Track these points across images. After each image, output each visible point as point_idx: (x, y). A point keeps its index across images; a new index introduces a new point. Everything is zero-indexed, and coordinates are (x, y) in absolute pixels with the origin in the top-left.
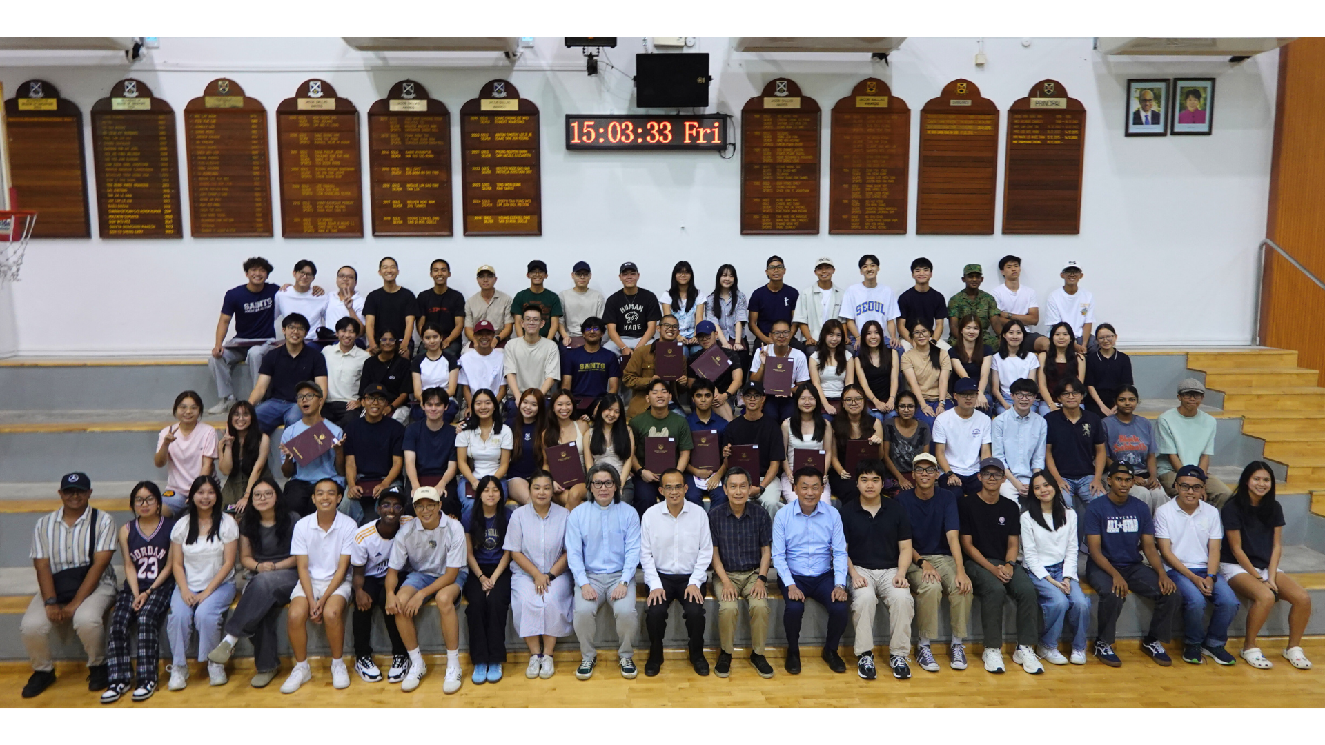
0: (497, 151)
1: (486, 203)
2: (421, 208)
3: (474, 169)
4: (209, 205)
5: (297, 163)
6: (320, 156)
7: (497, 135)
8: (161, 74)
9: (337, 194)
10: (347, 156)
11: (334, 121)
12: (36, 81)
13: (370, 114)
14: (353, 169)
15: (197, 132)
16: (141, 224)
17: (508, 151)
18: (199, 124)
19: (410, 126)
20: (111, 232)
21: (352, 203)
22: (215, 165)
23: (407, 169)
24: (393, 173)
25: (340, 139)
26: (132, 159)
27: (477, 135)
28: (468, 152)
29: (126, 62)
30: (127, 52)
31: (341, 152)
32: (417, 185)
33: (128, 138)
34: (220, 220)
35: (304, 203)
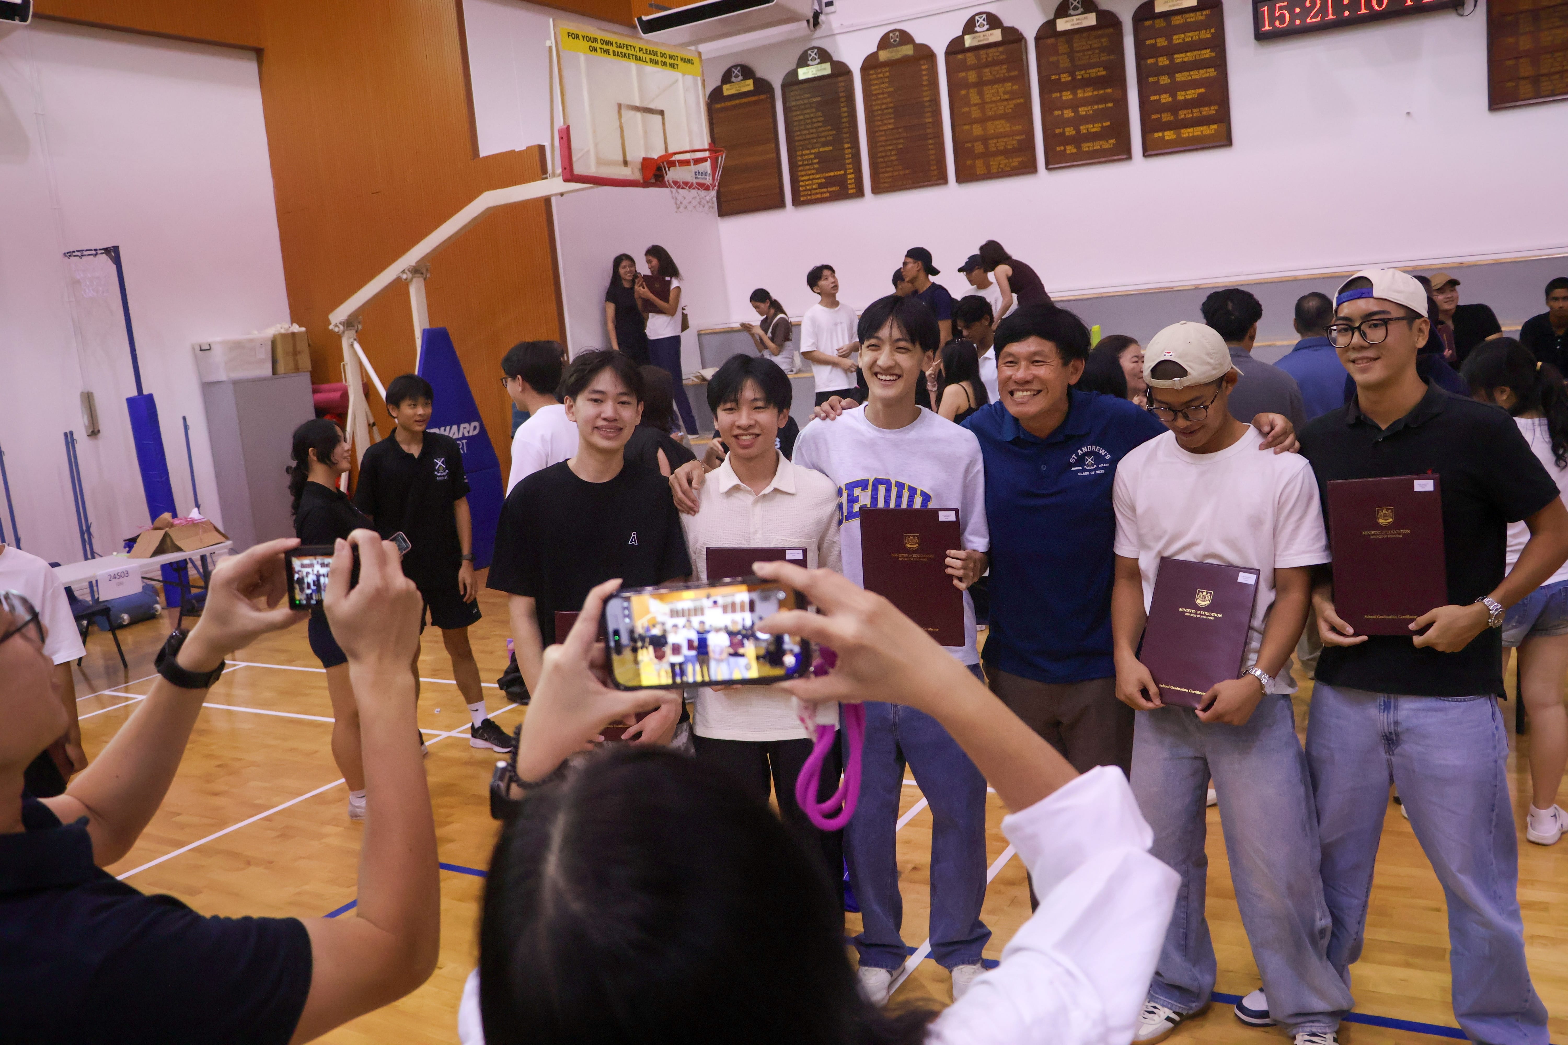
0: (1176, 56)
1: (1167, 117)
2: (1096, 132)
3: (1151, 80)
4: (887, 159)
5: (968, 104)
6: (989, 92)
7: (1175, 37)
8: (838, 37)
9: (1008, 129)
10: (1016, 87)
11: (1001, 53)
12: (735, 66)
13: (1037, 39)
14: (1022, 100)
15: (873, 88)
16: (827, 188)
17: (1188, 54)
18: (874, 80)
19: (1079, 43)
20: (803, 199)
21: (1023, 137)
22: (890, 118)
23: (1079, 91)
24: (1064, 98)
25: (1008, 71)
26: (817, 125)
27: (1153, 41)
28: (1143, 62)
29: (807, 32)
30: (808, 21)
31: (1010, 84)
32: (1090, 108)
33: (813, 105)
34: (897, 173)
35: (976, 144)
